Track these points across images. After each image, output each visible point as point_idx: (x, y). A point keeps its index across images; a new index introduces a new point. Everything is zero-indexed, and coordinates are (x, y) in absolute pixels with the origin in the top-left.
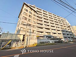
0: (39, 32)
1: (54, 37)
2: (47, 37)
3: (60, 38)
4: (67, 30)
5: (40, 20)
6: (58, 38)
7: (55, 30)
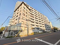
0: (32, 25)
1: (40, 29)
2: (37, 29)
3: (44, 29)
4: (47, 24)
5: (32, 17)
6: (43, 29)
7: (41, 24)
